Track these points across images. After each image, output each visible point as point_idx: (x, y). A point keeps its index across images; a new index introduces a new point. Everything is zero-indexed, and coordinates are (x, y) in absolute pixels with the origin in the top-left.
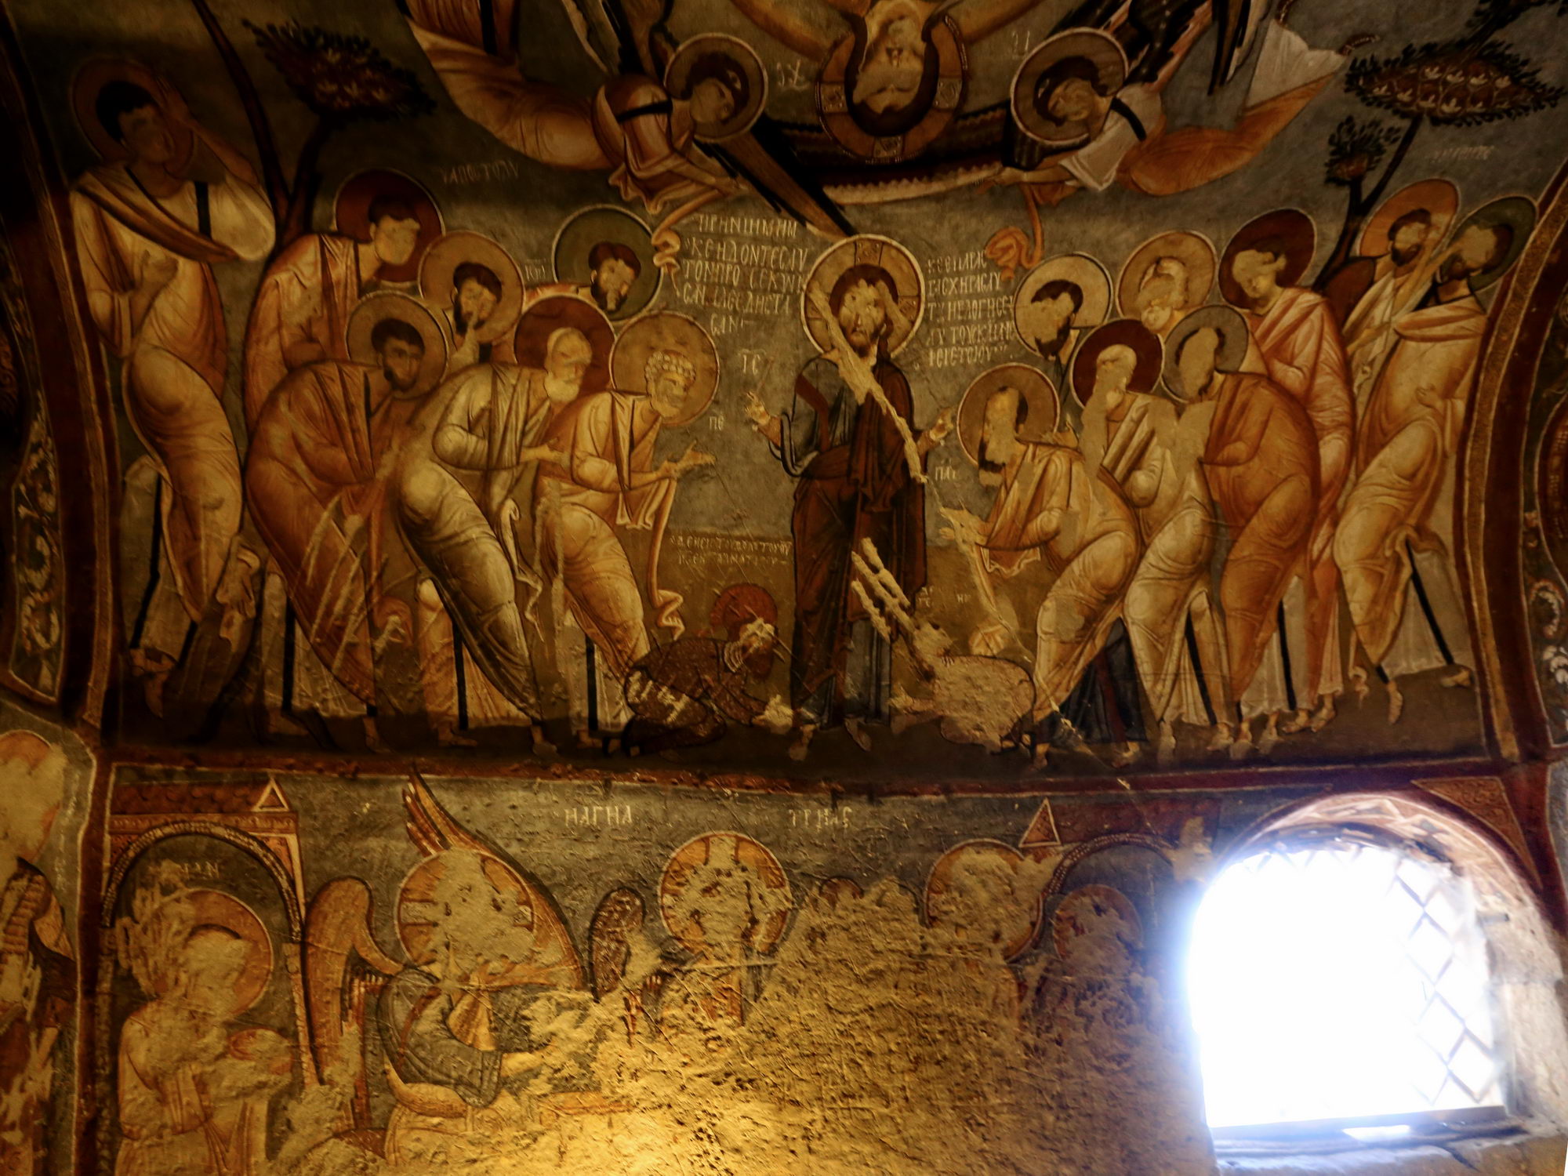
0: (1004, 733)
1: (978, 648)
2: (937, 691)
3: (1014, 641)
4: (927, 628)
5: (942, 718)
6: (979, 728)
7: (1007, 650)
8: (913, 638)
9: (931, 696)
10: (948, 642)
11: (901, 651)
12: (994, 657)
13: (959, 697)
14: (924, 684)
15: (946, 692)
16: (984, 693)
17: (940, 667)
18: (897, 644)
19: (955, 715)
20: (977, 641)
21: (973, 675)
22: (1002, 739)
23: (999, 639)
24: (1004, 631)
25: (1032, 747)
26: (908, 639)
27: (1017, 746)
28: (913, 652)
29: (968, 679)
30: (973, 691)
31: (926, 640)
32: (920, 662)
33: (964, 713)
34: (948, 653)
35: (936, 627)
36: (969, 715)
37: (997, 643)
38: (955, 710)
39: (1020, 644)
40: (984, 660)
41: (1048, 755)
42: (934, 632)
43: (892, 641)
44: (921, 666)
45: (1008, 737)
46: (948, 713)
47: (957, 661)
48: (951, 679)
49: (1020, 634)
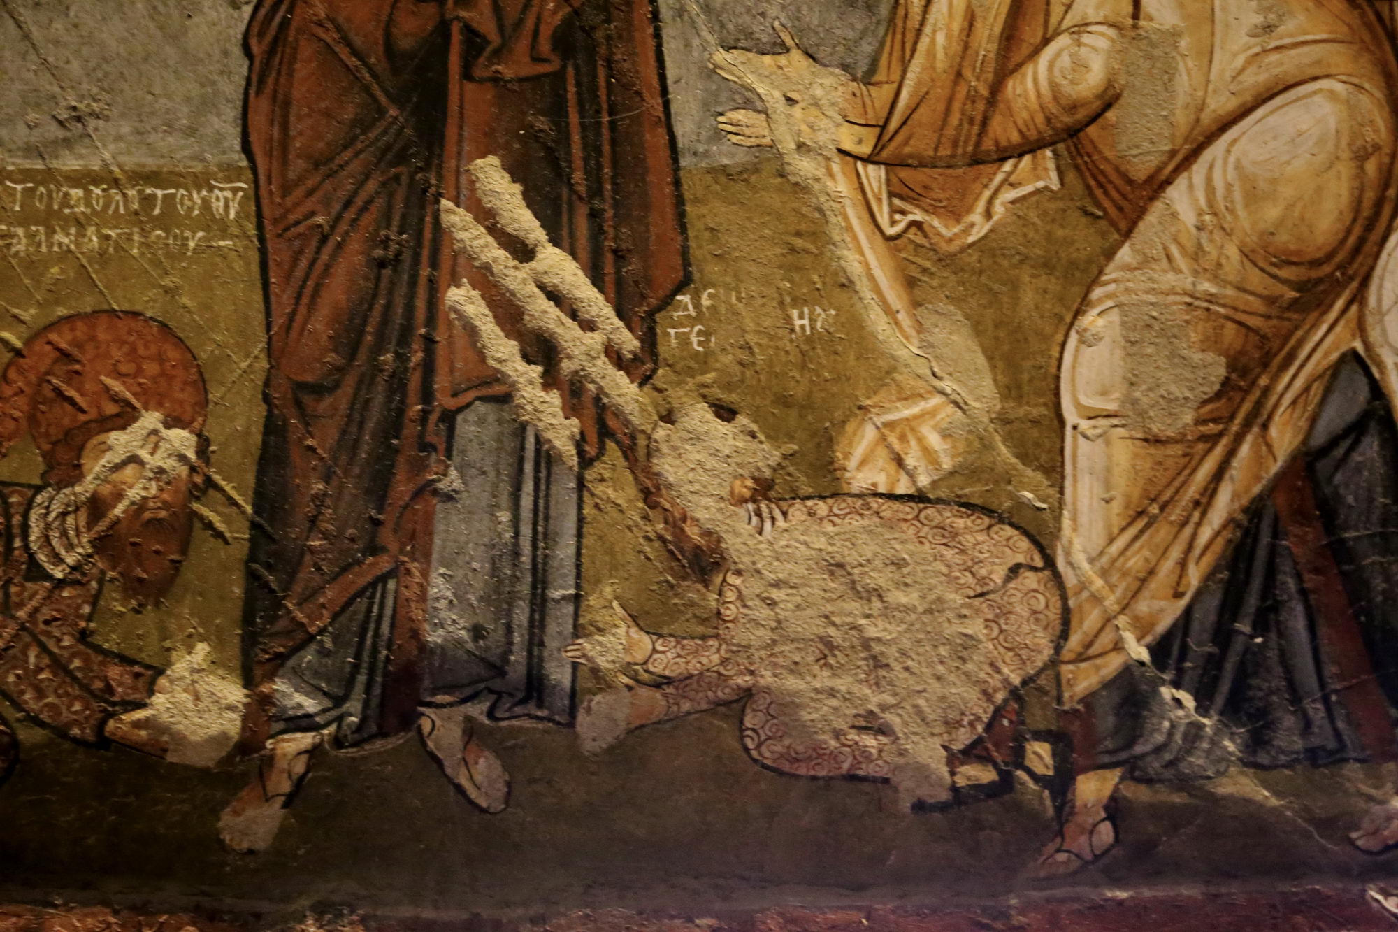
0: (963, 738)
1: (868, 471)
2: (730, 612)
4: (699, 416)
11: (614, 491)
14: (692, 591)
15: (764, 613)
16: (888, 612)
18: (598, 469)
19: (792, 683)
20: (860, 451)
22: (955, 759)
23: (934, 440)
24: (949, 412)
25: (1061, 784)
27: (1006, 783)
29: (836, 567)
30: (854, 606)
32: (677, 522)
35: (725, 412)
36: (842, 684)
37: (927, 452)
38: (795, 668)
39: (1004, 452)
41: (1115, 809)
42: (722, 427)
43: (586, 461)
45: (973, 752)
46: (767, 678)
48: (782, 571)
49: (1002, 420)
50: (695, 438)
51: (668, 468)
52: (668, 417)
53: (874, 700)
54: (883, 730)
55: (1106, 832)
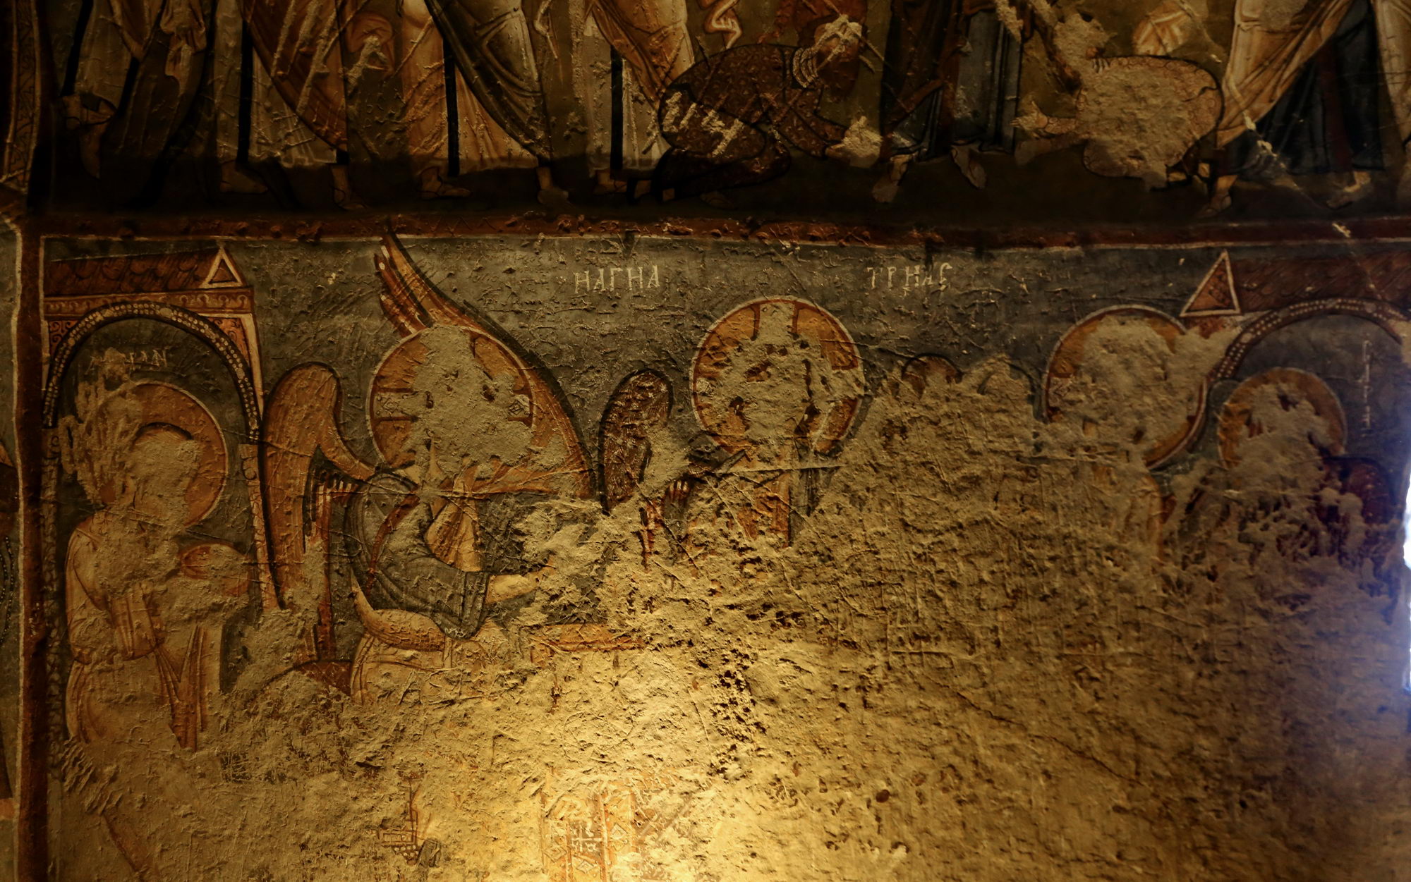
0: (1173, 161)
1: (1145, 45)
2: (1081, 107)
3: (1199, 33)
4: (1075, 20)
5: (1086, 143)
6: (1137, 155)
7: (1188, 46)
8: (1053, 36)
9: (1073, 112)
10: (1103, 37)
11: (1036, 52)
12: (1167, 57)
13: (1113, 113)
14: (1066, 98)
15: (1095, 108)
16: (1147, 108)
17: (1090, 74)
18: (1030, 43)
19: (1105, 138)
20: (1143, 37)
21: (1135, 83)
22: (1169, 170)
23: (1177, 31)
24: (1185, 19)
25: (1212, 181)
26: (1047, 36)
27: (1189, 180)
28: (1052, 53)
29: (1128, 88)
30: (1134, 105)
31: (1072, 37)
32: (1062, 66)
33: (1118, 136)
34: (1102, 54)
35: (1087, 18)
36: (1125, 138)
37: (1174, 38)
38: (1106, 132)
39: (1207, 37)
40: (1153, 62)
41: (1232, 191)
42: (1085, 25)
43: (1025, 40)
44: (1062, 73)
45: (1177, 168)
46: (1095, 135)
47: (1114, 63)
48: (1104, 89)
49: (1208, 22)
50: (1073, 30)
51: (1060, 43)
52: (1062, 20)
53: (1138, 145)
54: (1140, 158)
55: (1228, 201)
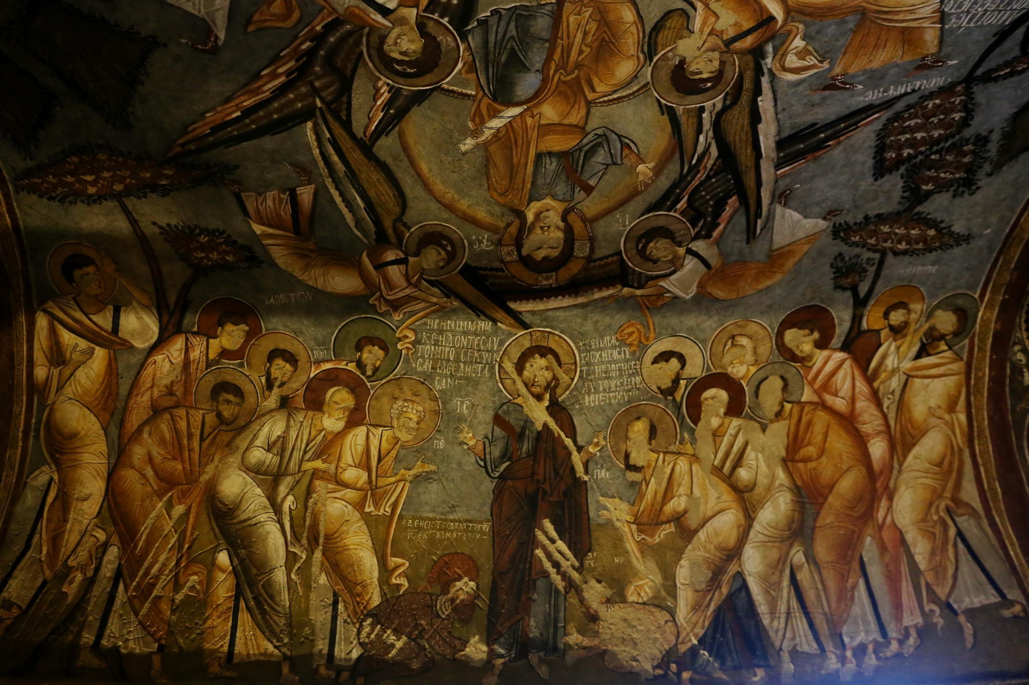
0: (656, 663)
1: (632, 597)
2: (601, 631)
3: (659, 591)
4: (593, 582)
5: (605, 651)
6: (635, 659)
7: (655, 597)
8: (582, 591)
9: (596, 634)
10: (609, 593)
11: (573, 600)
12: (644, 603)
13: (619, 634)
14: (592, 625)
15: (608, 631)
16: (638, 631)
17: (603, 611)
18: (570, 594)
19: (616, 649)
20: (630, 592)
21: (628, 618)
22: (654, 668)
23: (647, 590)
24: (651, 583)
25: (679, 674)
26: (579, 592)
27: (666, 674)
28: (582, 601)
29: (625, 620)
30: (629, 630)
31: (592, 592)
32: (588, 608)
33: (623, 648)
34: (608, 601)
35: (599, 582)
36: (627, 649)
37: (646, 593)
38: (616, 645)
39: (663, 593)
40: (637, 606)
41: (691, 680)
42: (598, 585)
43: (566, 593)
44: (589, 612)
45: (658, 667)
46: (610, 647)
47: (616, 606)
48: (613, 621)
49: (663, 585)
50: (592, 588)
51: (586, 595)
52: (586, 582)
53: (635, 653)
54: (637, 661)
